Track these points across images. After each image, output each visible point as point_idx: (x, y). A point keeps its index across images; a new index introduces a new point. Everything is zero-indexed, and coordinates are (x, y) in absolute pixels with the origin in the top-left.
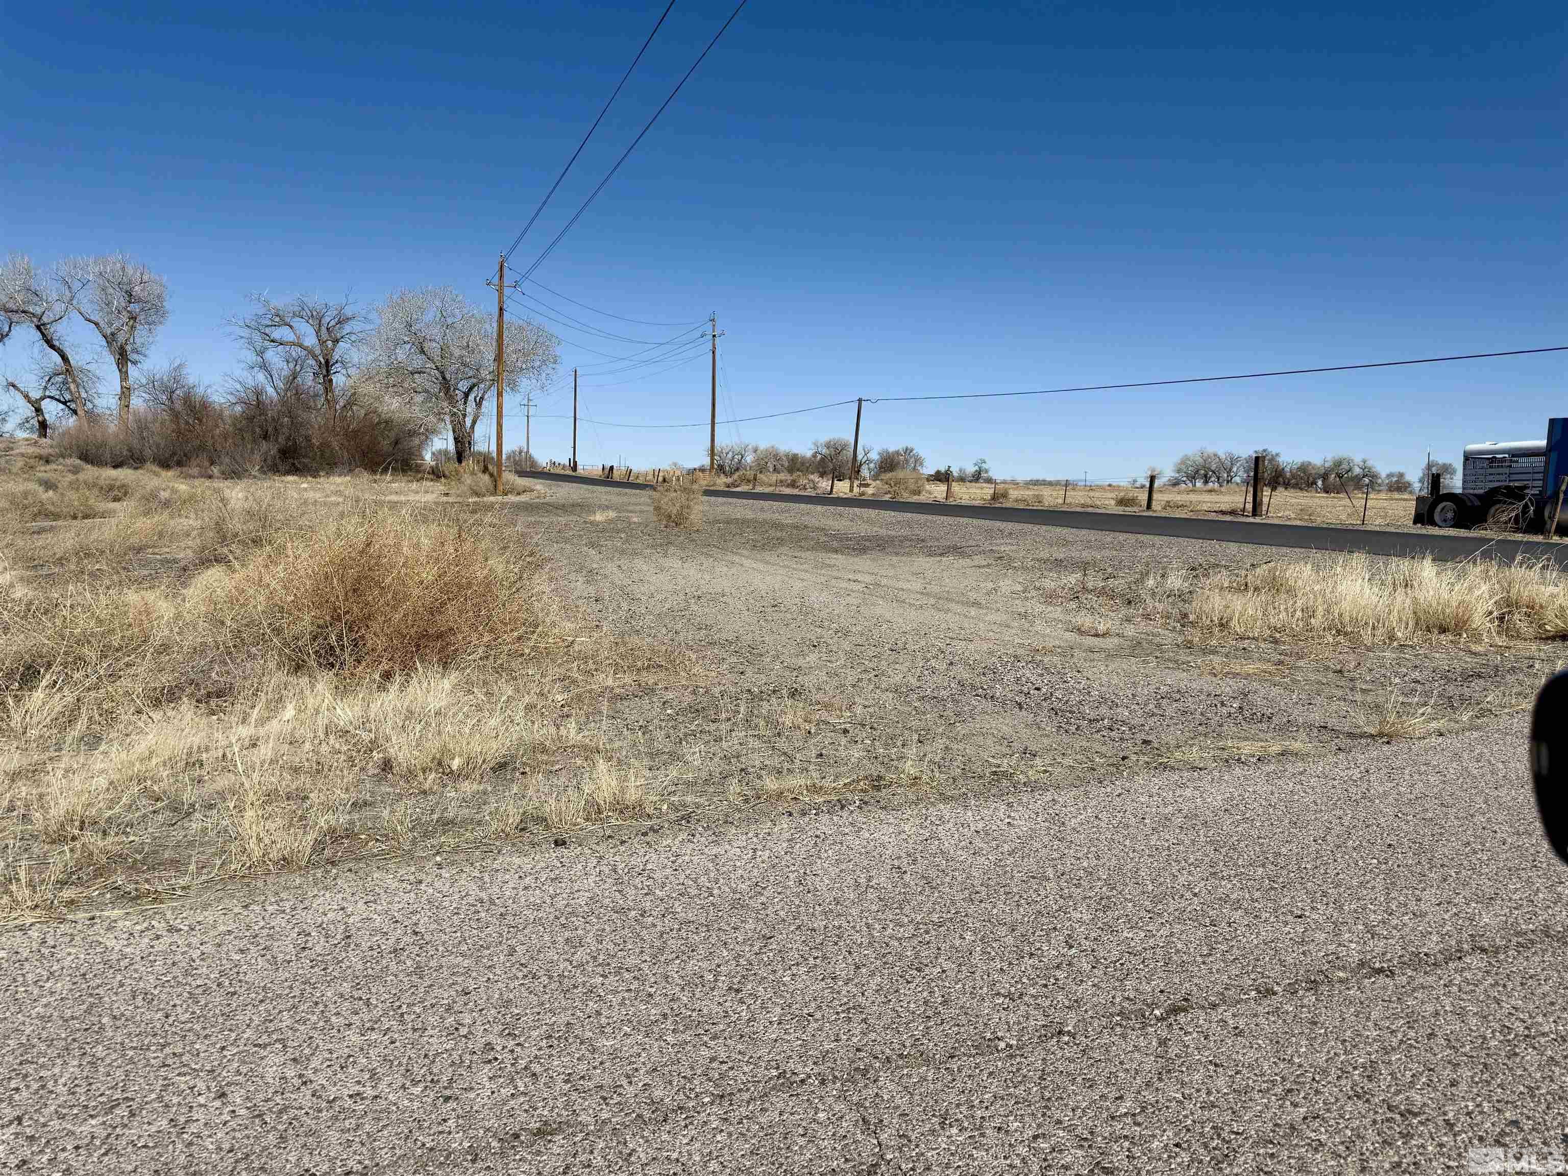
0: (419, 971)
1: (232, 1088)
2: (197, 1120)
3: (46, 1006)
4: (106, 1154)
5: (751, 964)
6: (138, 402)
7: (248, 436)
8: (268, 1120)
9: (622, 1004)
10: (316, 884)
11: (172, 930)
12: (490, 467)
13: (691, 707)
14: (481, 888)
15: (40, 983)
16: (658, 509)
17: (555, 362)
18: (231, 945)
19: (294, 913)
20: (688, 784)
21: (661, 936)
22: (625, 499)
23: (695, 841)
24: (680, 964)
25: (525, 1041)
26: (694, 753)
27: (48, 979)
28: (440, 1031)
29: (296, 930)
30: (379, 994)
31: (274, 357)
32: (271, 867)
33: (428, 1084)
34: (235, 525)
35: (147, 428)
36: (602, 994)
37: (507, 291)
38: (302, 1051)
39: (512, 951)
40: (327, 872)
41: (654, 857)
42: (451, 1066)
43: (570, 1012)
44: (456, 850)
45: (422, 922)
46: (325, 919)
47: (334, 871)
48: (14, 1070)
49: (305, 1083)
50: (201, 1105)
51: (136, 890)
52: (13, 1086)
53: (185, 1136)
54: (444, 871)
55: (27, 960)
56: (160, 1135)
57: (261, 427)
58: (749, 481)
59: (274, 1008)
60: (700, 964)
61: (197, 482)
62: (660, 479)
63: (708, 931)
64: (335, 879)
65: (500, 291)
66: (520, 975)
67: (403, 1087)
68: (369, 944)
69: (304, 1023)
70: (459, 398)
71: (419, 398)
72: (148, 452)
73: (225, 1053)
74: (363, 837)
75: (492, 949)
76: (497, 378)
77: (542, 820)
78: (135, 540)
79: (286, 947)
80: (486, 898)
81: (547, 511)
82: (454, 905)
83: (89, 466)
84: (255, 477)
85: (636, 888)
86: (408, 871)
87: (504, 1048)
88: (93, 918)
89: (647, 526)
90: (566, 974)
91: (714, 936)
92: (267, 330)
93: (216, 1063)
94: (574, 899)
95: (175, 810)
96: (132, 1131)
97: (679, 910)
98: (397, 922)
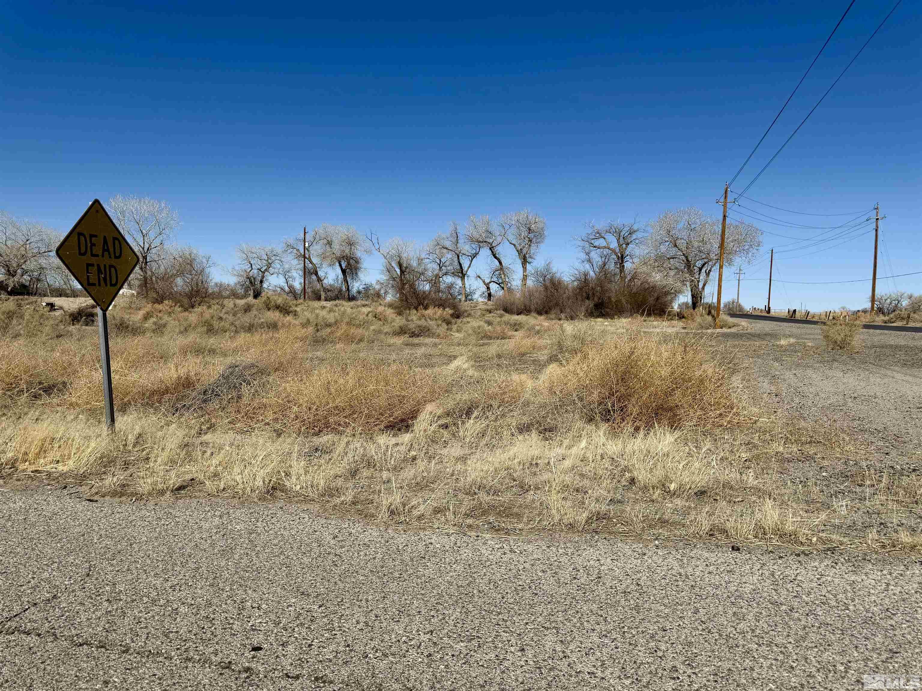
0: (637, 607)
1: (528, 648)
2: (509, 660)
3: (451, 577)
4: (464, 663)
5: (877, 668)
6: (530, 283)
7: (579, 298)
8: (543, 672)
9: (770, 667)
10: (586, 542)
11: (512, 551)
12: (713, 311)
13: (842, 473)
14: (682, 566)
15: (451, 565)
16: (826, 337)
17: (759, 245)
18: (539, 567)
19: (573, 556)
20: (834, 526)
21: (804, 628)
22: (803, 331)
23: (837, 567)
24: (817, 652)
25: (699, 672)
26: (842, 506)
27: (455, 563)
28: (645, 649)
29: (572, 566)
30: (613, 616)
31: (595, 256)
32: (564, 528)
33: (635, 680)
34: (568, 343)
35: (533, 295)
36: (756, 657)
37: (729, 205)
38: (566, 637)
39: (696, 611)
40: (593, 537)
41: (804, 572)
42: (650, 673)
43: (731, 662)
44: (668, 539)
45: (643, 578)
46: (589, 564)
47: (597, 537)
48: (434, 606)
49: (565, 657)
50: (511, 652)
51: (499, 526)
52: (432, 614)
53: (501, 666)
54: (660, 551)
55: (447, 551)
56: (490, 662)
57: (586, 293)
58: (903, 319)
59: (555, 608)
60: (834, 656)
61: (554, 321)
62: (831, 318)
63: (843, 634)
64: (596, 542)
65: (725, 206)
66: (700, 628)
67: (619, 677)
68: (611, 584)
69: (569, 622)
70: (695, 271)
71: (672, 273)
72: (532, 307)
73: (527, 626)
74: (615, 520)
75: (684, 606)
76: (720, 258)
77: (724, 531)
78: (522, 350)
79: (565, 575)
80: (683, 573)
81: (748, 338)
82: (663, 573)
83: (507, 314)
84: (581, 319)
85: (788, 590)
86: (639, 547)
87: (684, 672)
88: (478, 537)
89: (817, 348)
90: (731, 635)
91: (847, 639)
92: (592, 242)
93: (522, 631)
94: (741, 587)
95: (522, 487)
96: (478, 655)
97: (820, 613)
98: (628, 575)
